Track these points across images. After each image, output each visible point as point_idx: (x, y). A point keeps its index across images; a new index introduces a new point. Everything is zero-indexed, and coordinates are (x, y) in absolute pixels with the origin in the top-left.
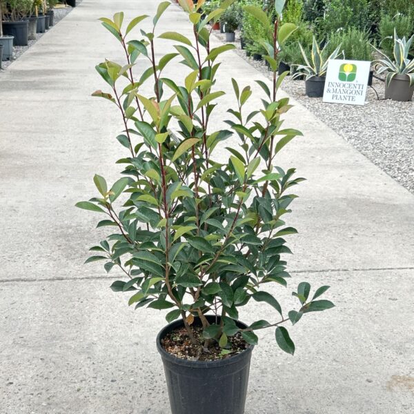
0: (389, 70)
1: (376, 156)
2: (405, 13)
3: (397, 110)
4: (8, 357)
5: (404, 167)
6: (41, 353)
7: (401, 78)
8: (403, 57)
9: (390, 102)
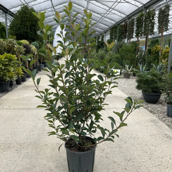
0: (124, 72)
1: (120, 88)
2: (128, 60)
3: (126, 80)
4: (36, 122)
5: (126, 90)
6: (43, 121)
7: (127, 73)
8: (127, 69)
9: (124, 78)
